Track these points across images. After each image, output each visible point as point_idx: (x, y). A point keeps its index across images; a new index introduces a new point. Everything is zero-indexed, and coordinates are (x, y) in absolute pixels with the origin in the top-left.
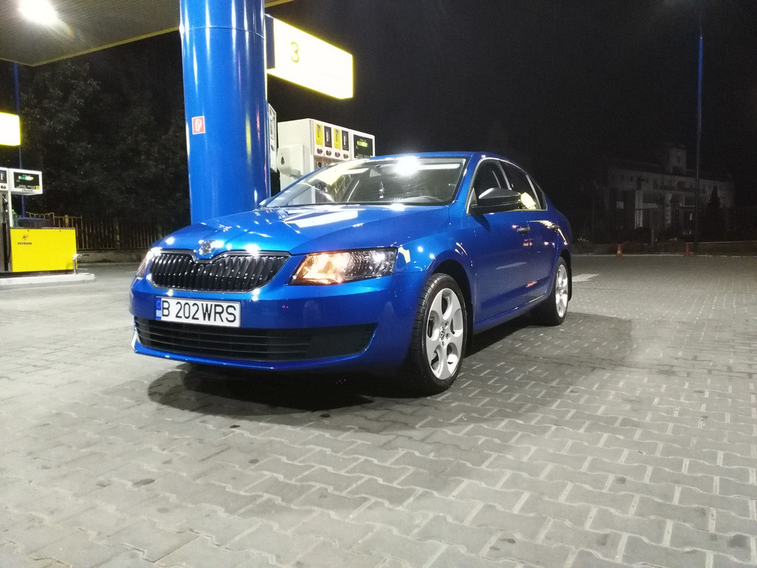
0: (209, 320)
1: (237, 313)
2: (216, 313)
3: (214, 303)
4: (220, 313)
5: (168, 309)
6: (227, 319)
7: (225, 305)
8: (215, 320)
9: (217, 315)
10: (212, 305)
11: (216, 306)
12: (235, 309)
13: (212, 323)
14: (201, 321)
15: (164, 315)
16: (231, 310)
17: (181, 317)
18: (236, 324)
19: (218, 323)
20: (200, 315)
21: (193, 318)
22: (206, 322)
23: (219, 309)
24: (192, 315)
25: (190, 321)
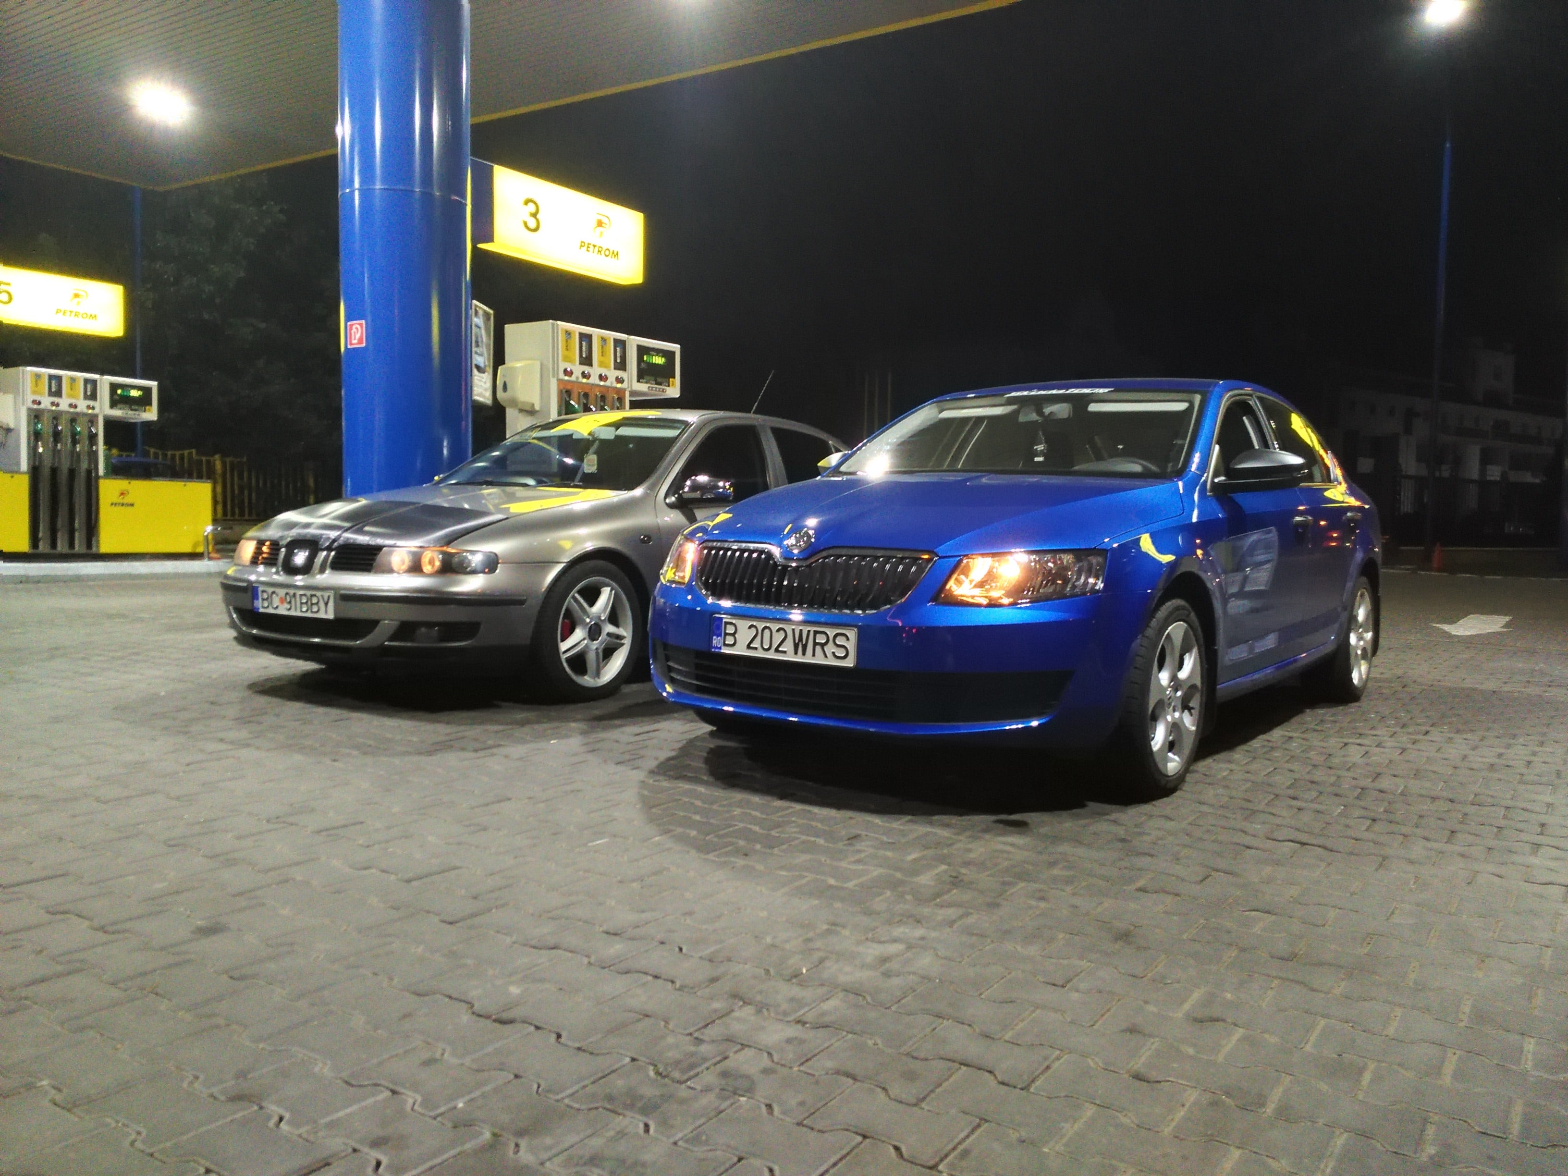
0: (804, 654)
1: (851, 645)
2: (815, 644)
3: (813, 629)
4: (823, 645)
5: (733, 635)
6: (833, 653)
7: (831, 632)
8: (814, 655)
9: (818, 648)
10: (809, 631)
11: (816, 633)
12: (848, 639)
13: (808, 659)
14: (791, 657)
15: (725, 645)
16: (840, 641)
17: (756, 649)
18: (850, 663)
19: (819, 660)
20: (788, 646)
21: (777, 650)
22: (799, 659)
23: (821, 639)
24: (775, 646)
25: (771, 655)
